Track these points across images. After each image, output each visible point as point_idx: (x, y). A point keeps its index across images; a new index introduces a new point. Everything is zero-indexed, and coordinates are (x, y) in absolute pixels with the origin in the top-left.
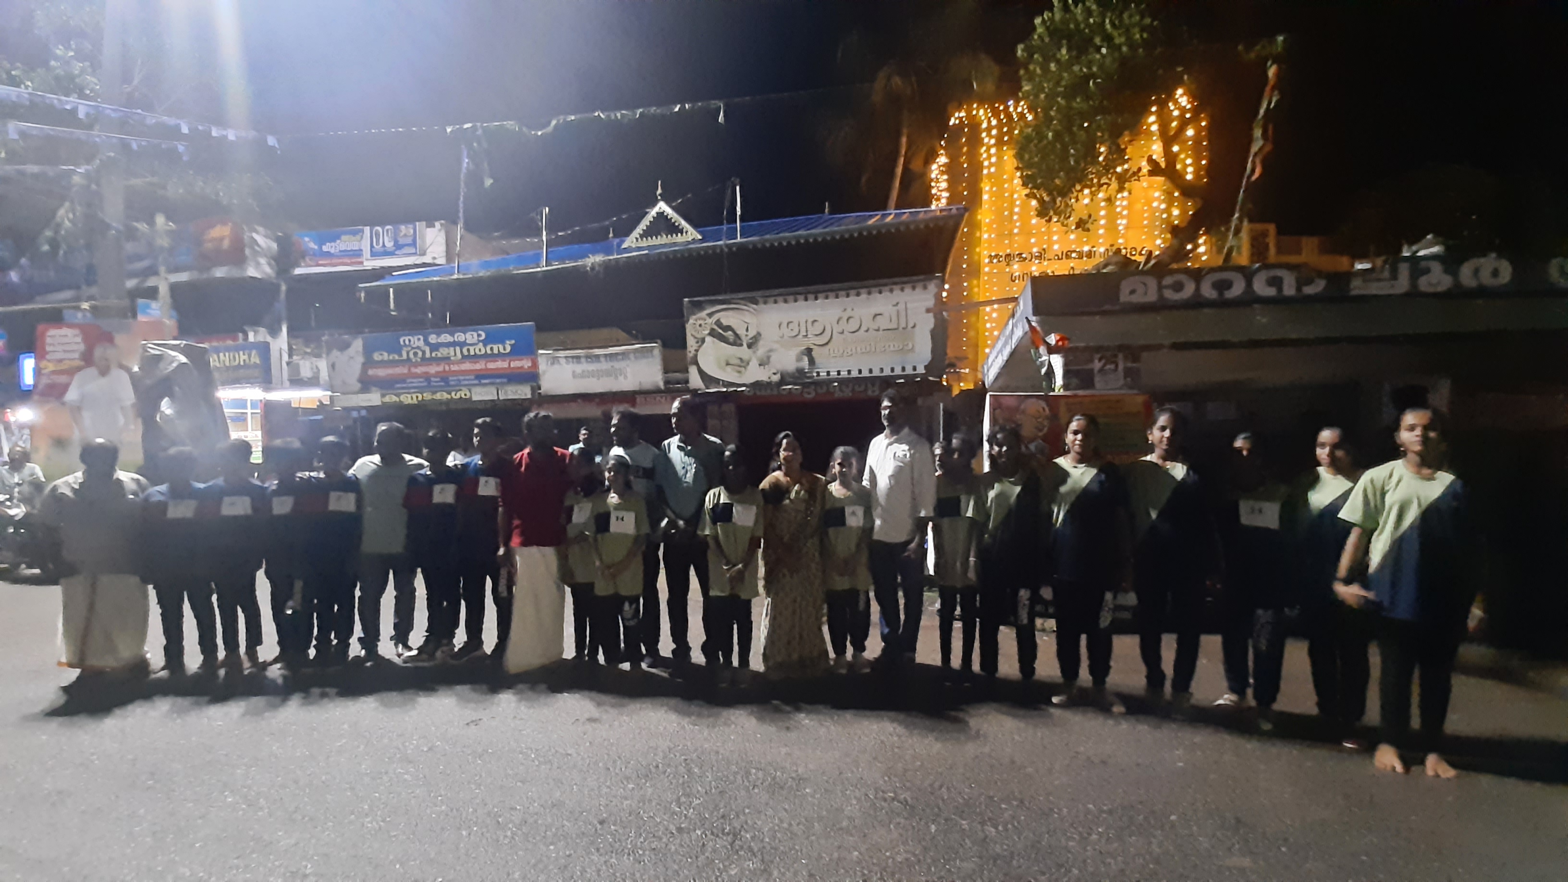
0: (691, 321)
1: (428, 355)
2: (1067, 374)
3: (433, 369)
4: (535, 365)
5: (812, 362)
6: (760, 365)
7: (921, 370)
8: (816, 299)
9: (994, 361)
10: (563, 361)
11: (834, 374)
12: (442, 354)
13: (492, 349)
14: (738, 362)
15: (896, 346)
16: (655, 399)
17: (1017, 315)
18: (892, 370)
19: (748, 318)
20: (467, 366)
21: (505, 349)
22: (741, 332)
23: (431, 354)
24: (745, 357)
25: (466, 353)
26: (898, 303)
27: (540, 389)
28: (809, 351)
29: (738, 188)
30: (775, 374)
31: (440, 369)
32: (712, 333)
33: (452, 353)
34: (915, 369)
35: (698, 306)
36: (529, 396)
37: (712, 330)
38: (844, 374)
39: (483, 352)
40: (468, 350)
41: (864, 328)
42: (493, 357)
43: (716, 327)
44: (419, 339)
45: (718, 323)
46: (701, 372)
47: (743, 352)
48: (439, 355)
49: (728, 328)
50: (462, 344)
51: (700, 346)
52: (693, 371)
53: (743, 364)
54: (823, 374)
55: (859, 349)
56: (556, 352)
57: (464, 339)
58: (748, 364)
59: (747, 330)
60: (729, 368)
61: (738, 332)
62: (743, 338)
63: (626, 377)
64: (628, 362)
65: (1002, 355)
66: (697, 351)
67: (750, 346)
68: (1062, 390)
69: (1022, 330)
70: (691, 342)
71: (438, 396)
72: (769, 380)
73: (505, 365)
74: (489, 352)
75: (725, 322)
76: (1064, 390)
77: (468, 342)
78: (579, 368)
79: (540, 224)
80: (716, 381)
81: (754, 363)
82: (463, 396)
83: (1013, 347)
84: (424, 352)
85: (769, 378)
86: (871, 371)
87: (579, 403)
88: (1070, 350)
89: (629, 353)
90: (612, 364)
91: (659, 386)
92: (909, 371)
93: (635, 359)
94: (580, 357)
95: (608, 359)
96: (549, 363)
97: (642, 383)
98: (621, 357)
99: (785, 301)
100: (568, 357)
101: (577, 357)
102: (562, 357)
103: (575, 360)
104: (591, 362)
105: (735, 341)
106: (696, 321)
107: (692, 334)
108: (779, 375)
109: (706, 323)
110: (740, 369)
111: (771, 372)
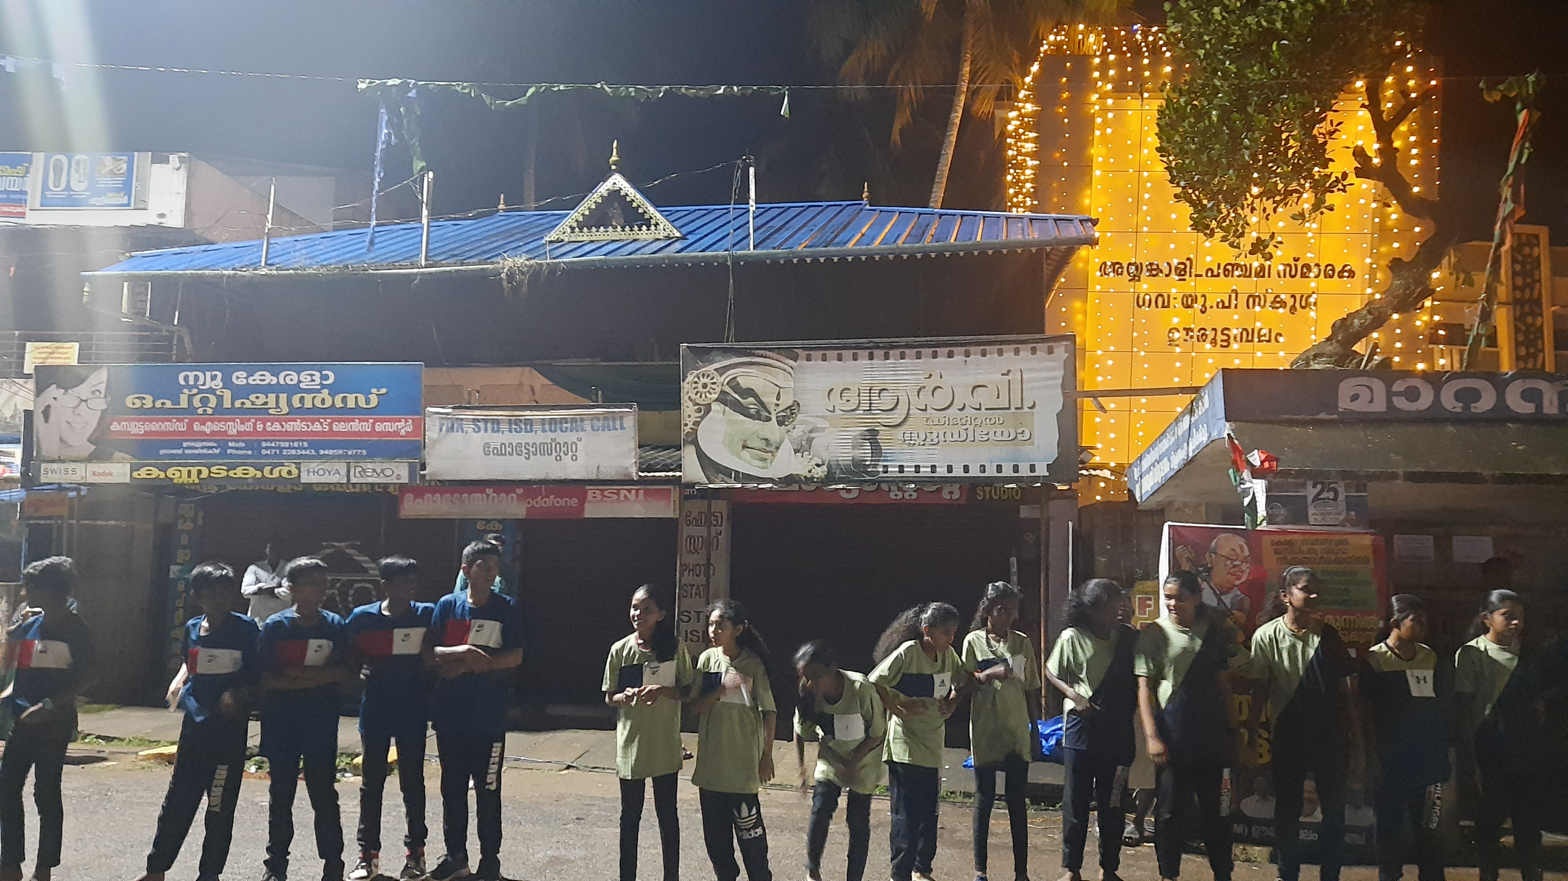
0: (690, 378)
1: (227, 404)
2: (1270, 500)
3: (233, 428)
4: (420, 428)
5: (876, 449)
6: (796, 451)
7: (1042, 471)
8: (887, 357)
9: (1153, 465)
10: (469, 427)
11: (909, 471)
12: (253, 403)
13: (344, 399)
14: (762, 444)
15: (1006, 434)
16: (618, 494)
17: (1199, 412)
18: (999, 468)
19: (781, 379)
20: (297, 426)
21: (368, 401)
22: (769, 400)
23: (233, 404)
24: (774, 437)
25: (296, 404)
26: (1009, 371)
27: (423, 467)
28: (872, 436)
29: (752, 170)
30: (818, 465)
31: (248, 427)
32: (723, 398)
33: (272, 403)
34: (1032, 468)
35: (704, 356)
36: (405, 480)
37: (723, 392)
38: (925, 471)
39: (328, 404)
40: (302, 399)
41: (958, 404)
42: (345, 413)
43: (727, 389)
44: (214, 378)
45: (733, 384)
46: (701, 455)
47: (771, 429)
48: (248, 404)
49: (749, 392)
50: (293, 390)
51: (702, 418)
52: (689, 455)
53: (770, 447)
54: (893, 470)
55: (949, 435)
56: (457, 411)
57: (295, 382)
59: (778, 399)
60: (746, 454)
61: (764, 399)
62: (772, 408)
63: (575, 458)
64: (581, 434)
65: (1169, 460)
66: (697, 424)
67: (780, 423)
68: (1264, 523)
69: (1207, 435)
70: (688, 411)
71: (239, 472)
73: (366, 427)
74: (339, 404)
75: (744, 382)
76: (1268, 523)
77: (302, 386)
78: (497, 439)
79: (420, 197)
80: (727, 472)
81: (787, 447)
82: (284, 474)
83: (1191, 455)
84: (220, 398)
85: (810, 471)
86: (966, 469)
87: (488, 495)
88: (1277, 474)
89: (582, 420)
90: (553, 435)
91: (630, 474)
92: (1024, 472)
93: (593, 429)
94: (498, 422)
95: (547, 427)
96: (444, 428)
97: (601, 468)
98: (569, 425)
99: (840, 358)
100: (478, 420)
101: (493, 421)
102: (467, 420)
103: (489, 425)
104: (516, 431)
105: (758, 412)
106: (699, 378)
107: (690, 398)
108: (825, 468)
109: (714, 383)
110: (765, 455)
111: (813, 462)
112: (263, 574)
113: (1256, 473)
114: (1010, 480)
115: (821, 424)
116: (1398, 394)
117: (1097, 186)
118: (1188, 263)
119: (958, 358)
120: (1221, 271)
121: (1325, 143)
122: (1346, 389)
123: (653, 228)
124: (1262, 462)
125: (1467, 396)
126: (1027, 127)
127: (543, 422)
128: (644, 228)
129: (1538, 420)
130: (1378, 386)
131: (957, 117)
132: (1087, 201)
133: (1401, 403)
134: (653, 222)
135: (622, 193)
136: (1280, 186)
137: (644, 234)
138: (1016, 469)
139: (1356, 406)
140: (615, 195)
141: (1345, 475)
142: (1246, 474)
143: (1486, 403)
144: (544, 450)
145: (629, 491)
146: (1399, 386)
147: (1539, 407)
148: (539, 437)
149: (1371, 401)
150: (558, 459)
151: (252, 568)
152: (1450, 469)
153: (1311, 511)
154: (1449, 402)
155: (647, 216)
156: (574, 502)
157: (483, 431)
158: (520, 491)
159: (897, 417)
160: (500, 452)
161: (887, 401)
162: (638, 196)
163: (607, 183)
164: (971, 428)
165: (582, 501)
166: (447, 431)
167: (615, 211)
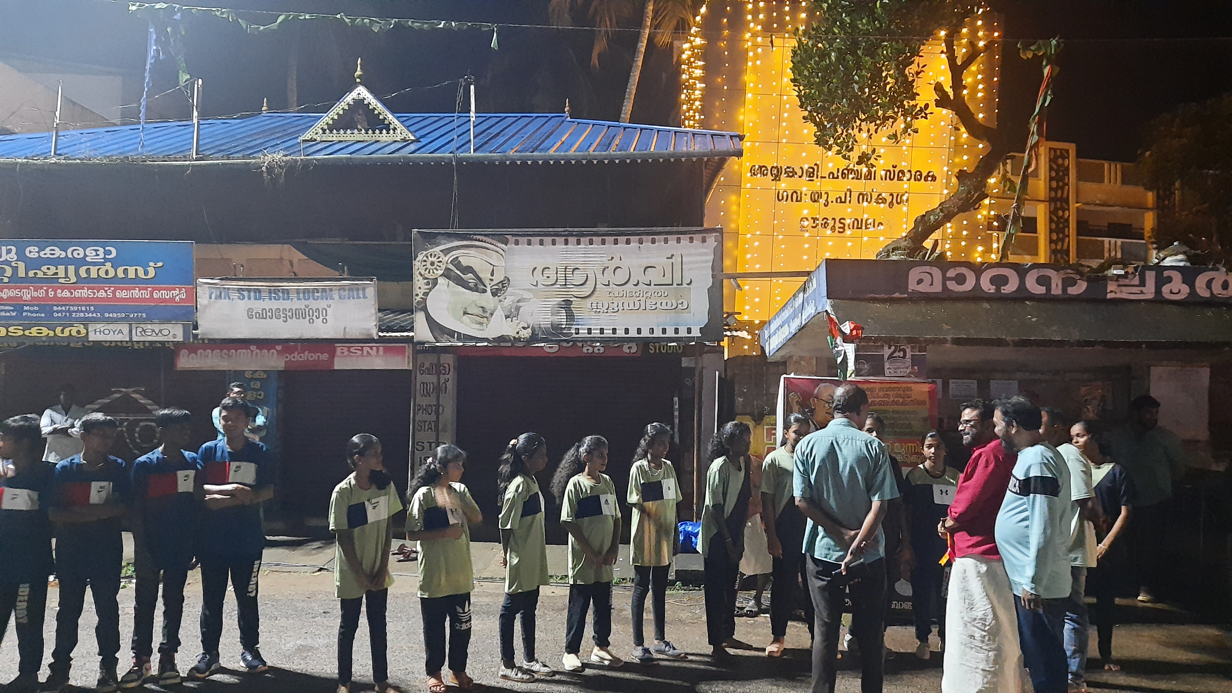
0: (420, 257)
1: (22, 273)
2: (857, 358)
3: (27, 295)
4: (193, 296)
5: (570, 316)
6: (507, 317)
7: (696, 333)
8: (579, 243)
9: (778, 329)
10: (235, 295)
11: (596, 333)
12: (45, 274)
13: (125, 271)
14: (480, 311)
15: (669, 304)
16: (362, 350)
17: (809, 291)
18: (664, 331)
19: (494, 259)
20: (84, 293)
21: (146, 273)
22: (485, 276)
23: (27, 274)
24: (489, 306)
25: (83, 274)
26: (673, 255)
27: (196, 327)
28: (567, 305)
29: (472, 87)
30: (524, 328)
31: (41, 293)
32: (447, 274)
33: (61, 274)
34: (689, 331)
35: (430, 239)
36: (180, 338)
37: (447, 269)
38: (608, 333)
39: (111, 274)
40: (88, 271)
41: (633, 281)
42: (127, 282)
43: (451, 266)
44: (9, 252)
45: (456, 262)
46: (430, 321)
47: (487, 300)
48: (40, 275)
49: (469, 269)
50: (80, 263)
51: (430, 289)
52: (420, 319)
53: (485, 314)
54: (583, 332)
55: (626, 305)
56: (224, 282)
57: (81, 256)
58: (492, 314)
59: (492, 275)
60: (466, 318)
61: (481, 275)
62: (487, 282)
63: (325, 321)
64: (330, 302)
65: (789, 325)
66: (426, 294)
67: (494, 294)
68: (853, 375)
69: (814, 308)
70: (419, 284)
71: (34, 331)
72: (517, 336)
73: (146, 294)
74: (121, 275)
75: (465, 262)
76: (856, 376)
77: (88, 259)
78: (258, 305)
79: (191, 101)
80: (451, 333)
81: (499, 314)
82: (74, 333)
83: (803, 323)
84: (15, 270)
85: (518, 333)
86: (639, 331)
87: (252, 351)
88: (862, 339)
89: (331, 290)
90: (307, 302)
91: (371, 335)
92: (683, 333)
93: (340, 298)
94: (259, 291)
95: (301, 295)
96: (213, 296)
97: (347, 330)
98: (319, 294)
99: (541, 243)
100: (243, 290)
101: (255, 291)
102: (233, 289)
103: (252, 294)
104: (275, 299)
105: (476, 285)
106: (427, 257)
107: (420, 274)
108: (529, 330)
109: (440, 262)
110: (481, 320)
111: (521, 326)
112: (57, 417)
113: (847, 339)
114: (672, 340)
115: (527, 295)
116: (951, 279)
117: (749, 106)
118: (816, 167)
119: (634, 245)
120: (840, 174)
121: (913, 81)
122: (914, 274)
123: (391, 132)
124: (851, 331)
125: (999, 281)
126: (697, 57)
127: (298, 292)
128: (384, 131)
129: (1047, 299)
130: (937, 273)
131: (642, 46)
132: (741, 117)
133: (952, 286)
134: (392, 127)
135: (366, 102)
136: (880, 113)
137: (384, 137)
138: (677, 331)
139: (922, 288)
140: (360, 103)
141: (910, 340)
142: (839, 340)
143: (1010, 288)
144: (299, 314)
145: (371, 348)
146: (951, 273)
147: (1049, 289)
148: (295, 304)
149: (932, 284)
150: (311, 321)
151: (48, 412)
152: (984, 336)
153: (887, 366)
154: (987, 286)
155: (386, 122)
156: (325, 357)
157: (246, 299)
158: (279, 348)
159: (586, 290)
160: (262, 315)
161: (578, 278)
162: (379, 105)
163: (353, 93)
164: (643, 299)
165: (333, 354)
166: (216, 298)
167: (359, 117)
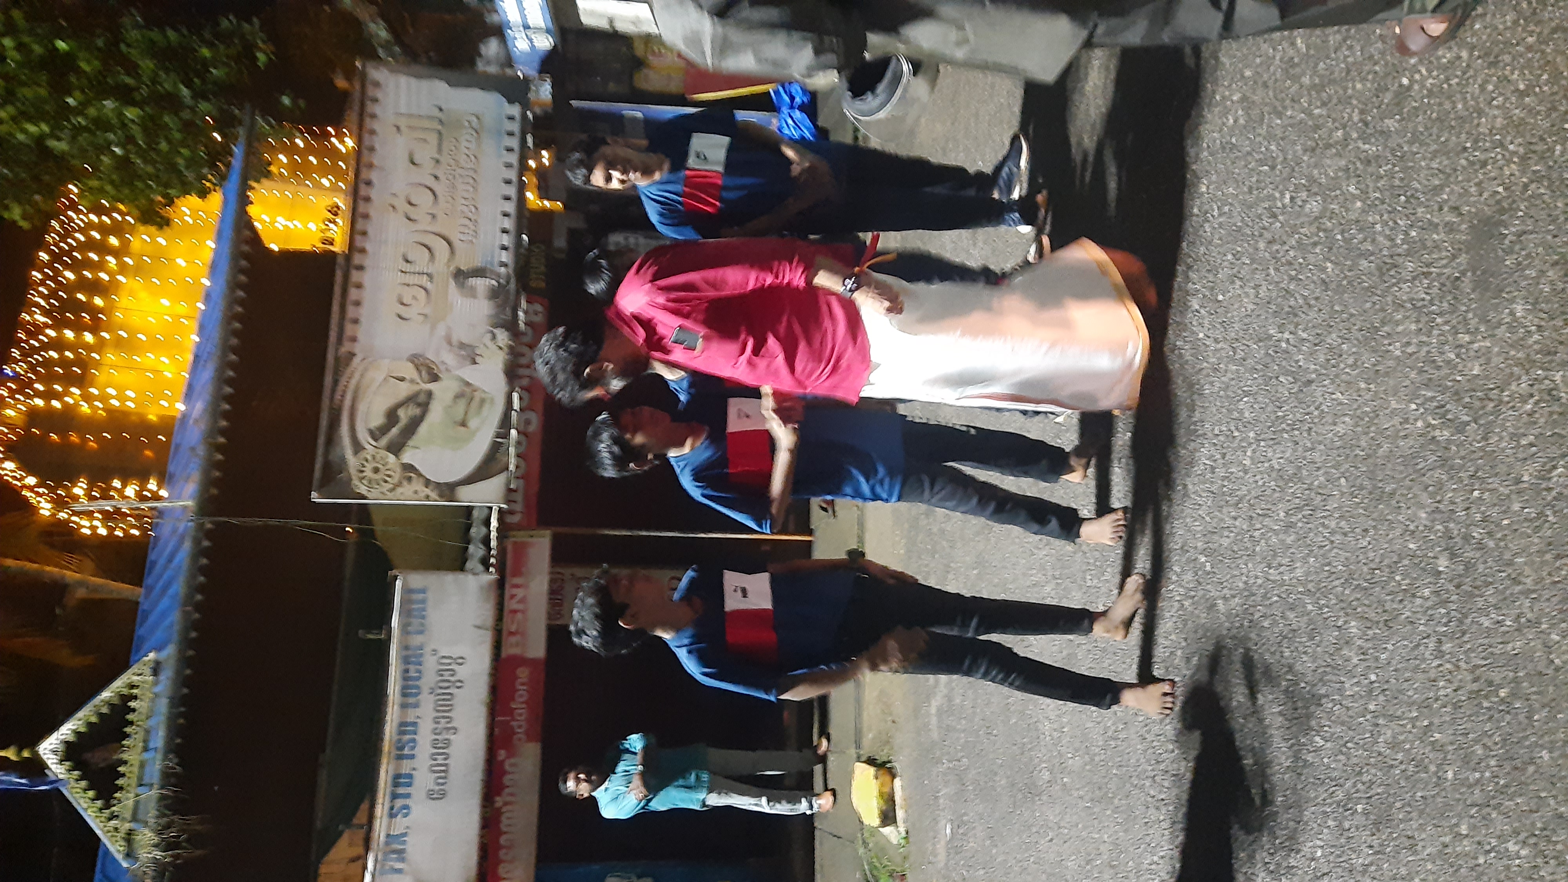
0: (363, 491)
10: (400, 824)
11: (506, 240)
14: (461, 403)
15: (469, 138)
16: (515, 612)
18: (509, 150)
19: (377, 375)
22: (404, 390)
32: (396, 448)
34: (511, 118)
35: (333, 471)
37: (387, 448)
38: (509, 223)
41: (431, 182)
43: (384, 441)
45: (376, 434)
46: (471, 480)
47: (444, 390)
49: (392, 416)
51: (420, 475)
52: (468, 496)
53: (467, 393)
54: (505, 257)
55: (466, 195)
58: (468, 384)
59: (402, 379)
61: (403, 397)
62: (416, 388)
63: (460, 660)
64: (427, 650)
66: (428, 483)
67: (435, 378)
70: (409, 495)
75: (377, 420)
78: (424, 780)
80: (496, 449)
81: (469, 373)
87: (506, 804)
89: (406, 648)
90: (425, 690)
91: (490, 584)
92: (515, 127)
93: (421, 632)
94: (397, 777)
95: (411, 700)
97: (478, 623)
98: (412, 668)
99: (358, 304)
100: (392, 808)
101: (396, 785)
102: (389, 826)
103: (401, 790)
104: (413, 748)
105: (419, 405)
106: (363, 478)
107: (392, 490)
108: (497, 331)
110: (477, 400)
111: (489, 344)
119: (375, 175)
123: (135, 691)
127: (404, 706)
128: (132, 704)
135: (72, 739)
138: (511, 134)
140: (71, 750)
144: (444, 707)
145: (513, 596)
148: (426, 712)
150: (460, 684)
155: (115, 702)
156: (523, 674)
157: (407, 802)
158: (502, 754)
159: (440, 247)
160: (442, 772)
161: (420, 257)
162: (80, 714)
163: (49, 762)
164: (459, 171)
165: (520, 661)
166: (403, 860)
167: (97, 758)
